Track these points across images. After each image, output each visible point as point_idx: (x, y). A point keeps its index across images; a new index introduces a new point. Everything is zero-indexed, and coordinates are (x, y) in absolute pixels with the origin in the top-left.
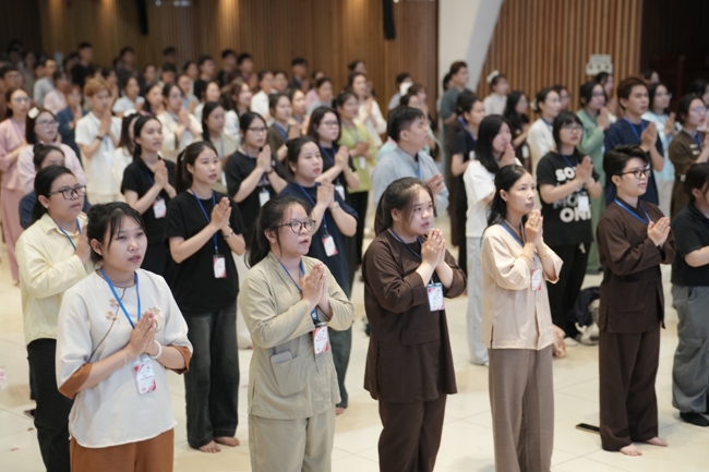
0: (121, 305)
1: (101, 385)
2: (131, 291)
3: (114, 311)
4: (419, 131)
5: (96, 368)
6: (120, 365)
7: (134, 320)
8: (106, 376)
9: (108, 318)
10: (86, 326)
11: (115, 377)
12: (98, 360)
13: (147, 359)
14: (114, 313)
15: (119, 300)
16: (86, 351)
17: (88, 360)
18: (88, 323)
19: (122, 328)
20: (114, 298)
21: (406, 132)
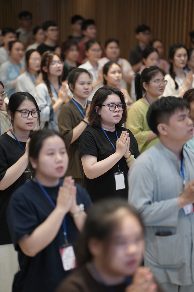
4: (180, 124)
21: (164, 125)
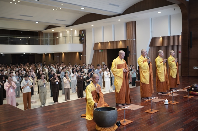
2: (27, 81)
3: (25, 82)
5: (24, 87)
6: (26, 87)
8: (25, 87)
16: (23, 85)
17: (23, 86)
19: (26, 84)
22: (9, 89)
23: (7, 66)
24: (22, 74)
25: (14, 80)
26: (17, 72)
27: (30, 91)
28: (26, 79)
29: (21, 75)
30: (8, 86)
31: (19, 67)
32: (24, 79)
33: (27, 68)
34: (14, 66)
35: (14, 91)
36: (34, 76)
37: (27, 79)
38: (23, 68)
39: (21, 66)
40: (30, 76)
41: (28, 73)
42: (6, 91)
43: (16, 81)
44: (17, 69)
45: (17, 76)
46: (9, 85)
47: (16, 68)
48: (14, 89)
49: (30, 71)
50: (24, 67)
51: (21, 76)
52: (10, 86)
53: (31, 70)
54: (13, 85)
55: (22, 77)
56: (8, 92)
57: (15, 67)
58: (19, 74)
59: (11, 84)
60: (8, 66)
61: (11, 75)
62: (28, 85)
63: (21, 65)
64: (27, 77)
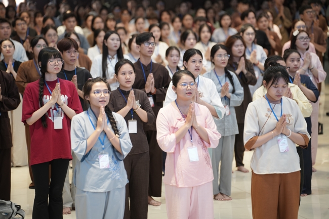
0: (273, 111)
1: (263, 147)
2: (278, 106)
3: (269, 113)
5: (260, 138)
6: (271, 138)
7: (279, 118)
8: (265, 142)
9: (266, 116)
10: (257, 119)
11: (269, 143)
12: (262, 135)
13: (284, 137)
14: (269, 115)
15: (272, 109)
16: (256, 130)
17: (257, 135)
18: (257, 118)
19: (272, 121)
20: (270, 108)
22: (179, 142)
23: (161, 14)
24: (247, 61)
25: (205, 98)
26: (221, 51)
27: (295, 166)
28: (273, 91)
29: (242, 67)
30: (174, 129)
31: (227, 20)
32: (259, 93)
33: (276, 29)
34: (201, 13)
35: (206, 158)
36: (316, 78)
37: (279, 96)
38: (250, 30)
39: (244, 16)
40: (297, 79)
41: (285, 59)
42: (165, 154)
43: (218, 101)
44: (221, 36)
45: (222, 76)
46: (182, 125)
47: (211, 30)
48: (204, 147)
49: (294, 47)
50: (258, 19)
51: (241, 76)
52: (188, 126)
53: (300, 43)
54: (200, 121)
55: (247, 81)
56: (175, 164)
57: (207, 20)
58: (232, 64)
59: (193, 115)
60: (166, 16)
61: (192, 66)
62: (281, 127)
63: (243, 7)
64: (281, 82)
